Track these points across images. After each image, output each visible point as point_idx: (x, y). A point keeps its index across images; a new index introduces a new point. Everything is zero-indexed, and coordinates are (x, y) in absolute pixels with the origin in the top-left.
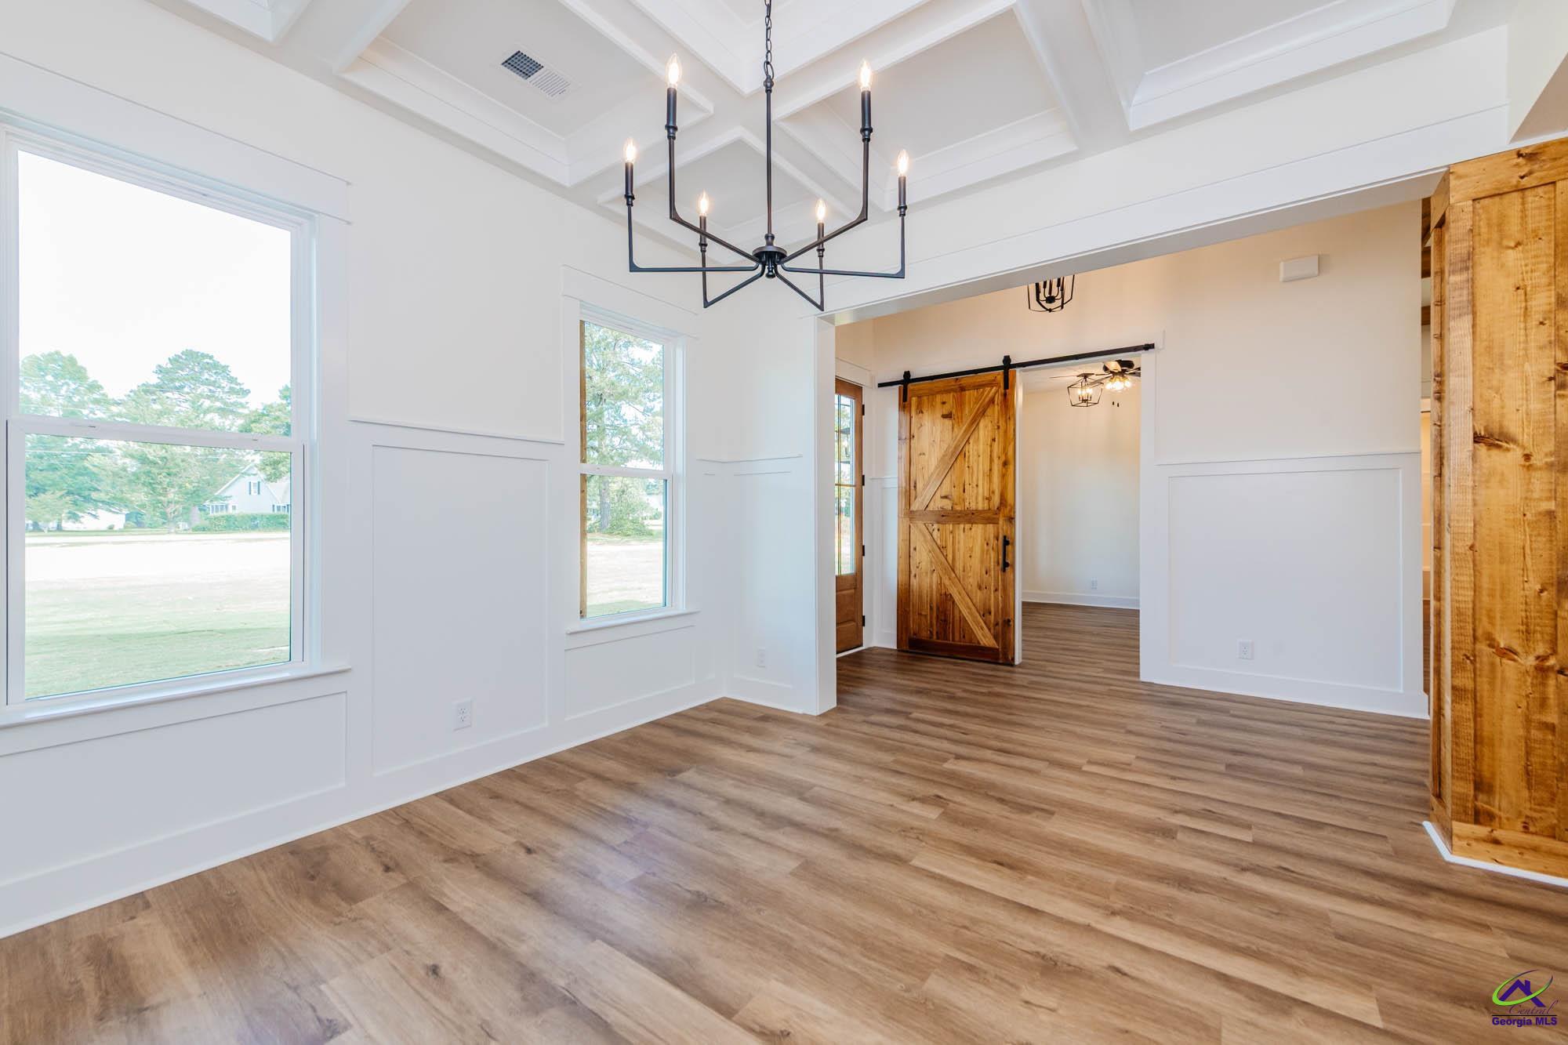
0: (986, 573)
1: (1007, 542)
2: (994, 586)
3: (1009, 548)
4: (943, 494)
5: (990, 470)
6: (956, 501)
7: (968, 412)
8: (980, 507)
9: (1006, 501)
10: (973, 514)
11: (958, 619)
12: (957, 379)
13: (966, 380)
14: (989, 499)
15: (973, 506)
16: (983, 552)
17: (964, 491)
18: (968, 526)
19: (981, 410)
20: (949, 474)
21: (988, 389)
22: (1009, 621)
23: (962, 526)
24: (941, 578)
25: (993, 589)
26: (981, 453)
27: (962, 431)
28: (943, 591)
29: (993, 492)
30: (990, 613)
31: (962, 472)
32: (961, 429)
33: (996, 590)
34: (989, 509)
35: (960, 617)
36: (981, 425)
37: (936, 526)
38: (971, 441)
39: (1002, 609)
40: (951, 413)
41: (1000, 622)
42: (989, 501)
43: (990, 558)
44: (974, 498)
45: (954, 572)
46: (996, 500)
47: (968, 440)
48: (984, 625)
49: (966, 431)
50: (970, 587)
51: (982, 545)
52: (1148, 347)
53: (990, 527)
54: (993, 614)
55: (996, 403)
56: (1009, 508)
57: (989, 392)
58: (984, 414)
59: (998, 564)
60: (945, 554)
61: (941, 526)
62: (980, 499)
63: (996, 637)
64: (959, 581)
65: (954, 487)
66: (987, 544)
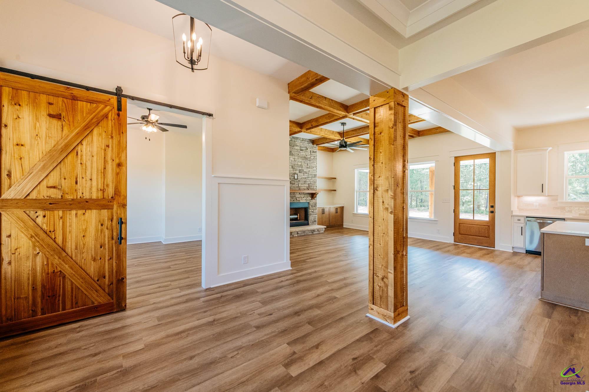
0: (101, 247)
1: (121, 222)
2: (109, 256)
3: (123, 226)
4: (51, 184)
5: (105, 168)
6: (67, 190)
7: (81, 121)
8: (94, 197)
9: (120, 192)
10: (87, 202)
11: (70, 289)
12: (68, 88)
13: (77, 92)
14: (103, 191)
15: (87, 196)
16: (97, 230)
17: (76, 183)
18: (80, 212)
19: (94, 120)
20: (58, 168)
21: (102, 106)
22: (123, 279)
23: (74, 212)
24: (48, 259)
25: (107, 258)
26: (95, 154)
27: (74, 133)
28: (50, 271)
29: (107, 186)
30: (104, 277)
31: (74, 167)
32: (72, 132)
33: (111, 258)
34: (104, 198)
35: (72, 288)
36: (95, 132)
37: (40, 213)
38: (84, 143)
39: (116, 272)
40: (60, 115)
41: (114, 282)
42: (103, 192)
43: (105, 236)
44: (88, 189)
45: (65, 251)
46: (110, 191)
47: (81, 142)
48: (99, 288)
49: (78, 134)
50: (83, 261)
51: (96, 227)
52: (210, 115)
53: (105, 213)
54: (107, 277)
55: (110, 118)
56: (122, 197)
57: (103, 109)
58: (98, 124)
59: (113, 239)
60: (53, 237)
61: (48, 213)
62: (94, 190)
63: (110, 295)
64: (72, 258)
65: (65, 179)
66: (102, 225)
